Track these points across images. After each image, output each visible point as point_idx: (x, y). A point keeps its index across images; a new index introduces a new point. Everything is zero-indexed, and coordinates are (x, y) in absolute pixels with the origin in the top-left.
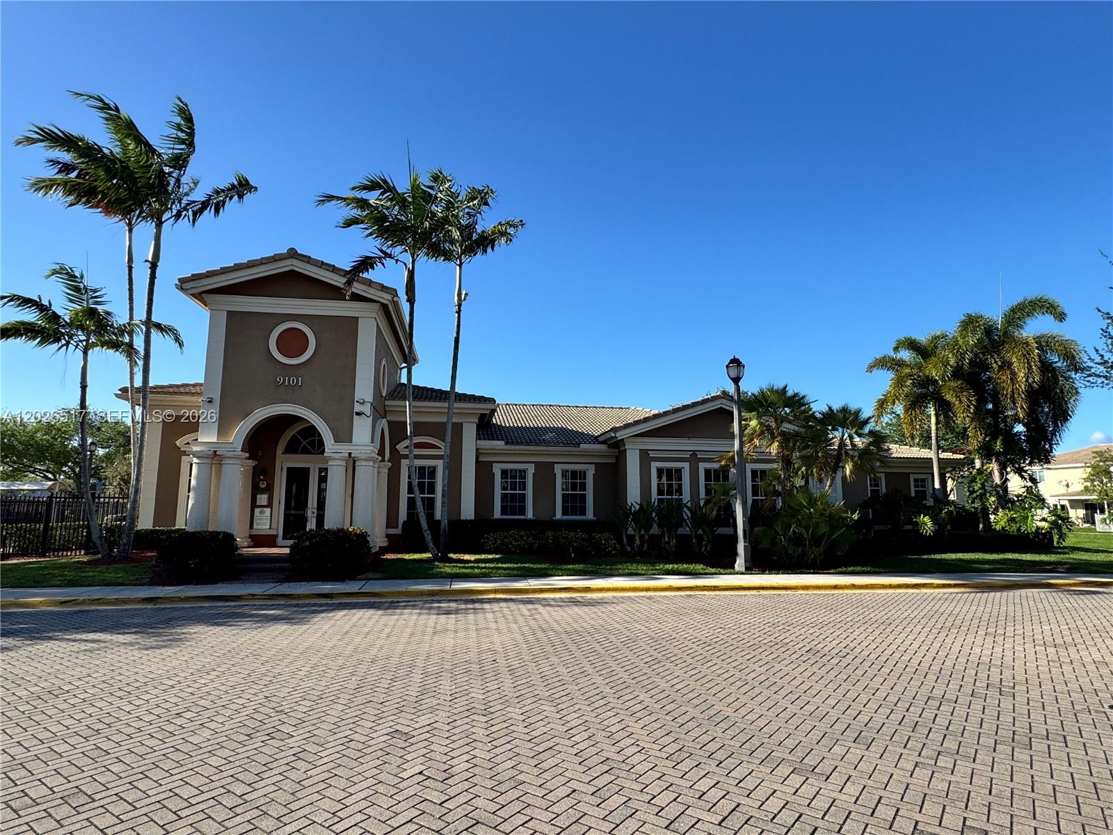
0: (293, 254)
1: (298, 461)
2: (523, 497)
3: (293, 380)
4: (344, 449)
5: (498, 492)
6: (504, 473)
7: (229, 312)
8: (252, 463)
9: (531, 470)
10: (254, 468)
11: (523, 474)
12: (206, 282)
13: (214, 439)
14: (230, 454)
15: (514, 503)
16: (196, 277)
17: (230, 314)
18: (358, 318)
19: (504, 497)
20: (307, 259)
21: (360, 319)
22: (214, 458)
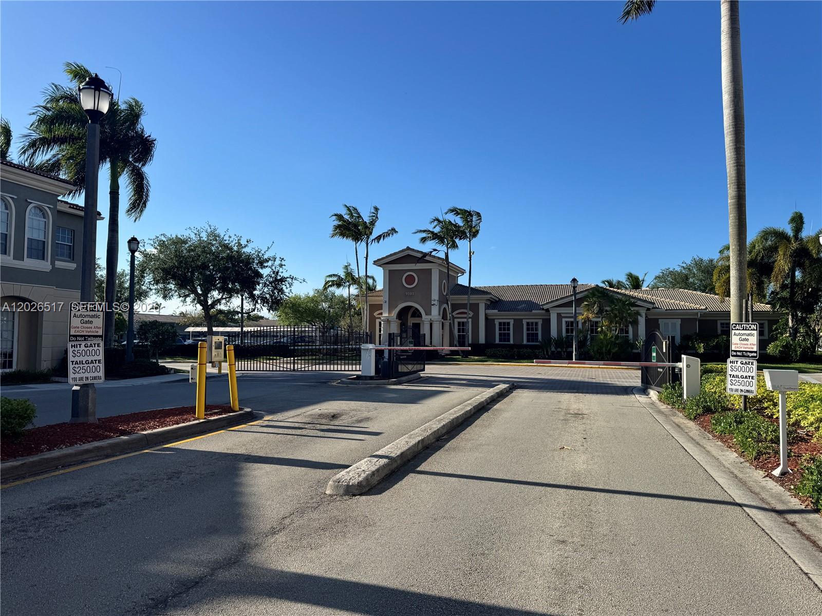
0: (408, 248)
1: (416, 320)
2: (509, 334)
3: (411, 294)
4: (429, 317)
5: (497, 332)
6: (500, 324)
7: (389, 270)
8: (400, 322)
9: (512, 322)
10: (401, 323)
11: (509, 324)
12: (382, 261)
13: (387, 315)
14: (393, 320)
15: (505, 337)
16: (379, 260)
17: (390, 271)
18: (431, 269)
19: (500, 334)
20: (413, 250)
21: (433, 270)
22: (388, 321)
